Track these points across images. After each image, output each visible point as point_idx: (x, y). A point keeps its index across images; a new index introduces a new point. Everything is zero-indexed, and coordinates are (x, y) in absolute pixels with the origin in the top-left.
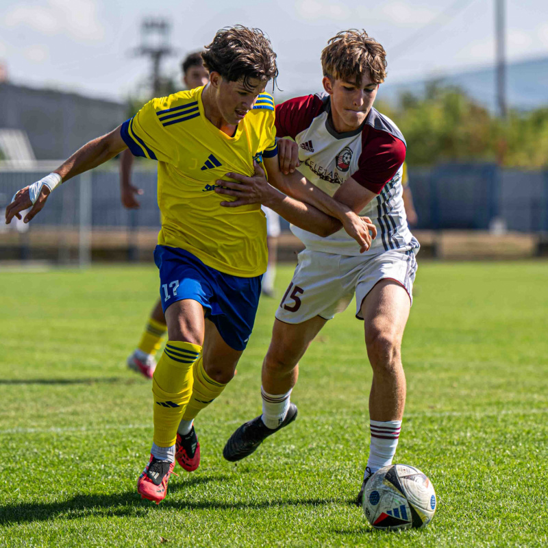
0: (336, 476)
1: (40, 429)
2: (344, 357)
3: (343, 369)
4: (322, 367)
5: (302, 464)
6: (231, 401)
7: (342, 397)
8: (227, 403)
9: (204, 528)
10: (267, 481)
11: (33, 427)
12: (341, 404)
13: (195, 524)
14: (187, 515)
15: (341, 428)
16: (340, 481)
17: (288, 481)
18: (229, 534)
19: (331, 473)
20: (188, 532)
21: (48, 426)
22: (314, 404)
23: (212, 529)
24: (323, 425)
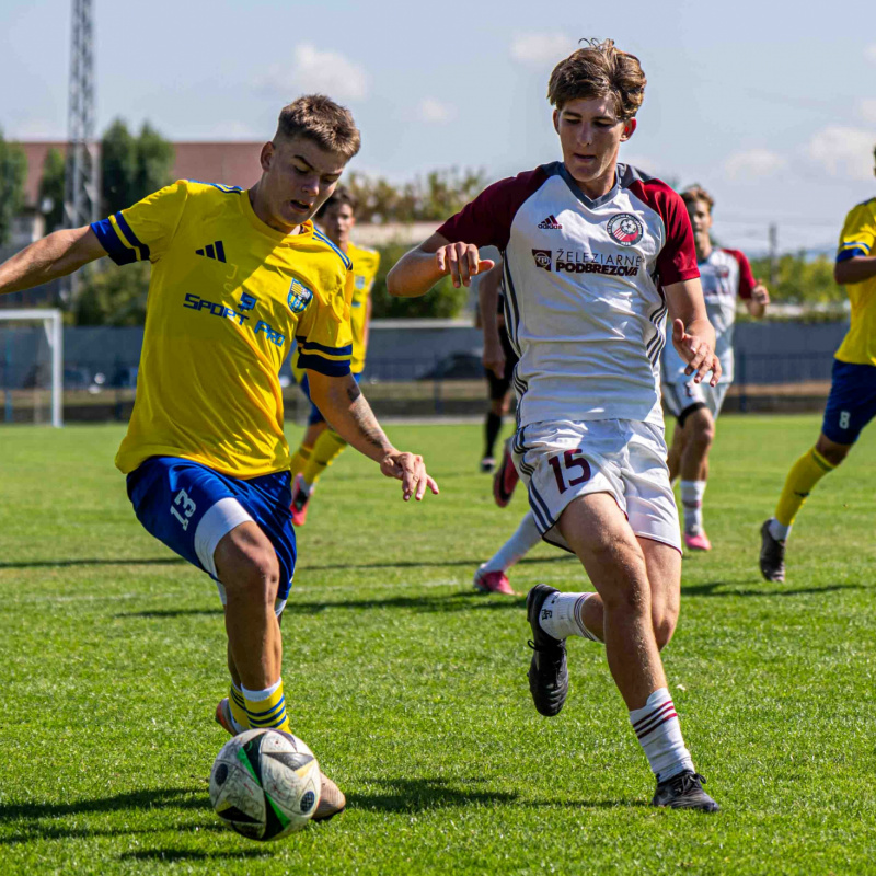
0: (854, 622)
1: (564, 578)
2: (855, 505)
3: (855, 516)
4: (835, 515)
5: (820, 611)
6: (748, 550)
7: (856, 544)
8: (744, 551)
9: (727, 674)
10: (787, 628)
11: (558, 575)
12: (854, 550)
13: (718, 669)
14: (710, 661)
15: (857, 575)
16: (858, 627)
17: (807, 627)
18: (752, 680)
19: (849, 620)
20: (712, 678)
21: (572, 574)
22: (829, 551)
23: (735, 675)
24: (839, 572)
